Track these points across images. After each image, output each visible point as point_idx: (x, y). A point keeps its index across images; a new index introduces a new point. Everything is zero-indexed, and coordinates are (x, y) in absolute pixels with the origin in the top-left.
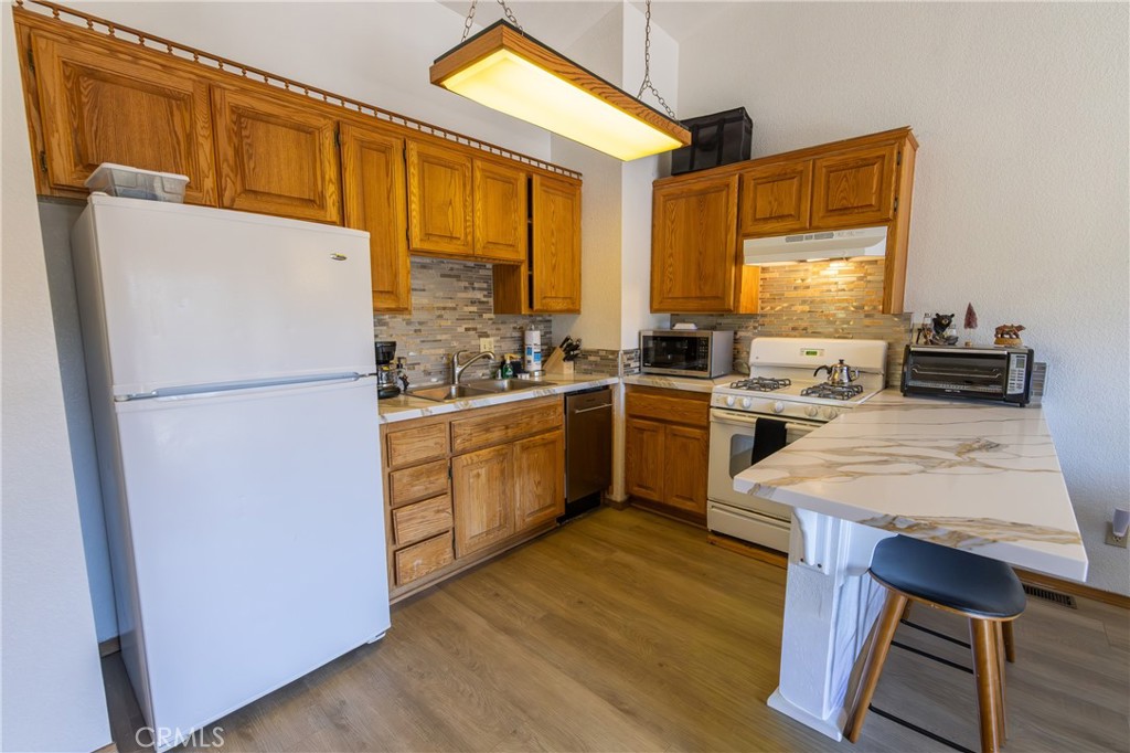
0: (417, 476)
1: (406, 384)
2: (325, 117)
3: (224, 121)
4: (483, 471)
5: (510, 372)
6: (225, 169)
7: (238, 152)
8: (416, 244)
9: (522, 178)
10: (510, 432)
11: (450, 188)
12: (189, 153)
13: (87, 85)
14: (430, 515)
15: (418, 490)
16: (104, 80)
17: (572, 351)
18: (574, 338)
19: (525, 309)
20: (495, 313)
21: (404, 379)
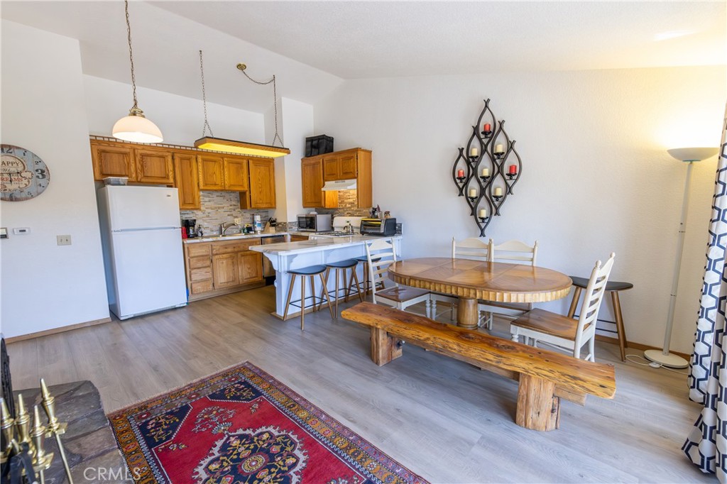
0: (199, 260)
1: (202, 234)
2: (168, 152)
3: (138, 158)
4: (225, 262)
5: (246, 231)
6: (139, 171)
7: (142, 166)
8: (201, 187)
9: (245, 162)
10: (236, 250)
11: (214, 168)
12: (128, 168)
13: (103, 154)
14: (203, 273)
15: (199, 265)
16: (107, 152)
17: (273, 223)
18: (274, 218)
19: (248, 208)
20: (241, 209)
21: (201, 232)
